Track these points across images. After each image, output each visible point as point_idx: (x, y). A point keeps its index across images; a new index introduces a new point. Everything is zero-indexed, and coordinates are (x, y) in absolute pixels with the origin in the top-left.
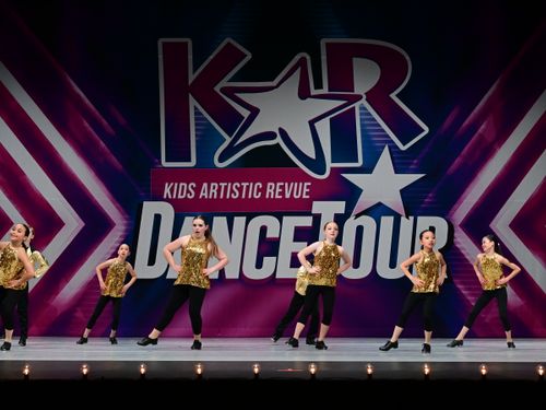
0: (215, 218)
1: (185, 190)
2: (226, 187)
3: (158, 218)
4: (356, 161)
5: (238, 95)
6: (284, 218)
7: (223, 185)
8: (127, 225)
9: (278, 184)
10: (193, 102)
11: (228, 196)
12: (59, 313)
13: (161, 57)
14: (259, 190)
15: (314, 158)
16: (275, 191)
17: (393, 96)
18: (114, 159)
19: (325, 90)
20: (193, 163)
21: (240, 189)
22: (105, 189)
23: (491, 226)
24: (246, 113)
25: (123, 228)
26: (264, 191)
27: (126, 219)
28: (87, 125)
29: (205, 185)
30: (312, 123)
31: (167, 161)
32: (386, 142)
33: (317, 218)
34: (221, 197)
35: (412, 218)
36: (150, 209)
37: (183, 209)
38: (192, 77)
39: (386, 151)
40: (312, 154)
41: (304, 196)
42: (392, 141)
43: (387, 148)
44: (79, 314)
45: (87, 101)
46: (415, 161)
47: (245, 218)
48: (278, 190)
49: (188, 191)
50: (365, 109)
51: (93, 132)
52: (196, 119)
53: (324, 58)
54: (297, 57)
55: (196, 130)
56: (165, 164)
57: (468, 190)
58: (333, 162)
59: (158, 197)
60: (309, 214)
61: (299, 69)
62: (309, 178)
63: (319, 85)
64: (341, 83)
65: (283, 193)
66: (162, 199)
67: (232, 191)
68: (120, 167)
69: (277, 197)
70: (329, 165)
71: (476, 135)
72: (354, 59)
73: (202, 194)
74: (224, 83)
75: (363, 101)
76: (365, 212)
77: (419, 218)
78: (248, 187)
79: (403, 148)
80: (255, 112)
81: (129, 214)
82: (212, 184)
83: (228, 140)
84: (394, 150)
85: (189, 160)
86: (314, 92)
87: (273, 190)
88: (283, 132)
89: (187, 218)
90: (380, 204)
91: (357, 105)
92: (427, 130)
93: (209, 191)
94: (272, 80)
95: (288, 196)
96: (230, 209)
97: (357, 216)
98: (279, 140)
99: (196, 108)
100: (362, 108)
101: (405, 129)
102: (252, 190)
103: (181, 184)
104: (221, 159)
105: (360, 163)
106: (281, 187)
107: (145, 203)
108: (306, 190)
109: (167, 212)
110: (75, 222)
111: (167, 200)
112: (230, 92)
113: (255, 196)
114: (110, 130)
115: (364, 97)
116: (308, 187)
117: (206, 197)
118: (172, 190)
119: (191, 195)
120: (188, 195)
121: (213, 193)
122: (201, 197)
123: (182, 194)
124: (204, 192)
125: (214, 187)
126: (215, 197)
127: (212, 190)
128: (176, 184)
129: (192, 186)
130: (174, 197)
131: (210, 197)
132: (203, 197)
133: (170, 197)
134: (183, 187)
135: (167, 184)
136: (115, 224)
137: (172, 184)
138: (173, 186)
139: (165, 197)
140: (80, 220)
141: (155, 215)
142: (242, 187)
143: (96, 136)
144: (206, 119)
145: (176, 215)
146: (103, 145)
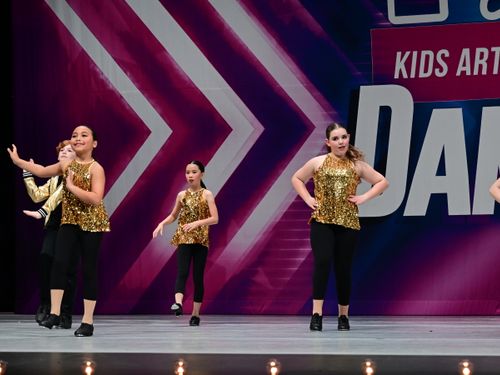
0: (484, 108)
1: (430, 63)
3: (385, 113)
7: (497, 50)
12: (228, 278)
18: (309, 16)
20: (443, 15)
22: (293, 66)
29: (466, 52)
31: (398, 13)
34: (495, 71)
36: (371, 98)
37: (428, 97)
44: (261, 278)
49: (436, 65)
56: (395, 19)
59: (385, 77)
66: (389, 80)
68: (316, 27)
73: (460, 69)
81: (336, 109)
82: (479, 51)
85: (436, 10)
89: (435, 111)
93: (473, 62)
103: (424, 53)
104: (493, 6)
107: (362, 87)
109: (402, 102)
110: (252, 129)
111: (401, 82)
117: (468, 73)
118: (408, 65)
119: (441, 70)
120: (437, 70)
121: (481, 66)
122: (458, 73)
123: (426, 71)
124: (464, 65)
125: (482, 54)
126: (484, 72)
127: (478, 62)
128: (415, 54)
129: (443, 56)
130: (413, 76)
131: (476, 73)
132: (463, 73)
133: (405, 76)
134: (427, 57)
135: (399, 54)
136: (314, 127)
137: (408, 53)
138: (410, 57)
139: (396, 76)
140: (257, 122)
141: (381, 108)
145: (416, 107)
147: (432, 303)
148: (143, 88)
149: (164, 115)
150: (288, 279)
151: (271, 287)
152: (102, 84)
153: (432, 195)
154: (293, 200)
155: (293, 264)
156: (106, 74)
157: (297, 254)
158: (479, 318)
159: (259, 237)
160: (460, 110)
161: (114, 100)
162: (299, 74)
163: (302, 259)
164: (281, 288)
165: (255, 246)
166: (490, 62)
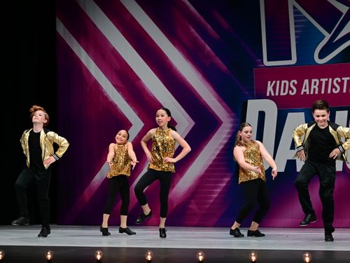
1: (286, 87)
2: (327, 83)
3: (262, 115)
7: (324, 80)
8: (234, 123)
10: (292, 3)
11: (329, 92)
12: (175, 205)
18: (220, 62)
20: (293, 61)
21: (341, 84)
22: (212, 89)
24: (344, 9)
25: (230, 125)
27: (233, 117)
28: (193, 30)
29: (306, 81)
31: (269, 60)
34: (323, 92)
36: (254, 106)
37: (285, 106)
44: (193, 206)
45: (192, 8)
47: (347, 112)
49: (290, 88)
51: (199, 38)
52: (295, 18)
55: (296, 29)
56: (267, 63)
59: (262, 95)
66: (264, 96)
67: (333, 86)
68: (224, 67)
73: (303, 91)
78: (349, 81)
81: (234, 112)
82: (313, 80)
83: (328, 36)
85: (290, 58)
89: (289, 114)
93: (311, 87)
99: (294, 8)
103: (283, 82)
104: (321, 56)
107: (250, 102)
109: (271, 109)
110: (188, 123)
111: (270, 98)
114: (214, 34)
117: (308, 93)
118: (274, 88)
119: (293, 92)
120: (290, 91)
121: (314, 89)
122: (302, 93)
123: (284, 91)
124: (305, 88)
125: (315, 83)
126: (316, 93)
127: (313, 87)
128: (278, 82)
129: (294, 83)
130: (277, 94)
131: (312, 93)
132: (305, 93)
133: (273, 94)
134: (285, 84)
135: (269, 82)
136: (222, 122)
137: (274, 82)
138: (276, 84)
139: (268, 95)
140: (191, 120)
141: (260, 112)
142: (343, 81)
143: (203, 41)
144: (305, 18)
145: (279, 111)
146: (208, 48)
147: (288, 221)
148: (128, 101)
149: (140, 115)
150: (208, 206)
151: (198, 211)
152: (106, 98)
153: (288, 161)
154: (210, 163)
155: (211, 198)
156: (108, 93)
157: (212, 193)
158: (314, 229)
159: (191, 184)
160: (303, 113)
161: (112, 107)
162: (214, 93)
163: (216, 196)
164: (204, 212)
165: (190, 188)
166: (320, 87)
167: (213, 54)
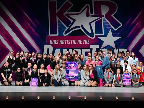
0: (64, 49)
2: (67, 41)
3: (48, 50)
4: (102, 34)
5: (70, 16)
6: (83, 49)
7: (66, 40)
9: (81, 40)
10: (57, 18)
11: (67, 44)
13: (49, 6)
14: (76, 42)
15: (90, 33)
16: (80, 42)
17: (112, 15)
18: (36, 34)
19: (94, 14)
20: (58, 35)
21: (71, 42)
22: (34, 42)
23: (139, 51)
24: (72, 21)
26: (77, 42)
27: (40, 50)
28: (29, 24)
29: (61, 41)
30: (90, 23)
31: (51, 34)
32: (111, 28)
33: (91, 49)
34: (65, 44)
35: (117, 49)
36: (46, 47)
37: (55, 47)
38: (57, 11)
39: (110, 31)
40: (90, 32)
41: (88, 43)
42: (112, 28)
43: (111, 30)
45: (29, 18)
46: (118, 34)
47: (72, 49)
48: (81, 42)
50: (105, 19)
51: (31, 27)
52: (58, 23)
53: (93, 5)
54: (86, 5)
55: (59, 26)
57: (133, 41)
58: (96, 34)
59: (48, 44)
60: (89, 48)
61: (86, 9)
62: (89, 38)
63: (92, 13)
64: (98, 12)
65: (82, 43)
66: (49, 44)
67: (68, 42)
68: (38, 35)
69: (80, 44)
70: (95, 35)
71: (135, 26)
72: (102, 5)
73: (60, 43)
74: (66, 13)
75: (104, 17)
76: (105, 48)
77: (119, 49)
78: (73, 41)
79: (115, 30)
80: (74, 20)
81: (40, 48)
82: (63, 40)
83: (67, 28)
84: (113, 31)
85: (57, 34)
86: (90, 15)
87: (79, 42)
88: (82, 26)
89: (56, 50)
90: (109, 45)
91: (102, 18)
92: (122, 25)
93: (62, 42)
94: (79, 12)
95: (83, 43)
96: (68, 47)
97: (102, 49)
98: (81, 28)
99: (58, 20)
100: (104, 19)
101: (116, 25)
102: (74, 42)
103: (55, 40)
104: (65, 34)
105: (103, 34)
106: (82, 41)
107: (45, 45)
108: (88, 42)
109: (51, 48)
111: (51, 45)
112: (67, 15)
113: (75, 44)
114: (35, 26)
115: (104, 16)
116: (89, 41)
118: (52, 42)
119: (57, 43)
123: (55, 43)
127: (63, 42)
128: (53, 40)
129: (57, 41)
130: (53, 44)
131: (62, 44)
134: (55, 41)
135: (51, 40)
136: (37, 52)
142: (71, 41)
143: (32, 28)
144: (61, 23)
145: (53, 49)
146: (33, 30)
148: (9, 44)
152: (2, 43)
161: (4, 46)
162: (35, 43)
166: (65, 42)
167: (34, 31)
